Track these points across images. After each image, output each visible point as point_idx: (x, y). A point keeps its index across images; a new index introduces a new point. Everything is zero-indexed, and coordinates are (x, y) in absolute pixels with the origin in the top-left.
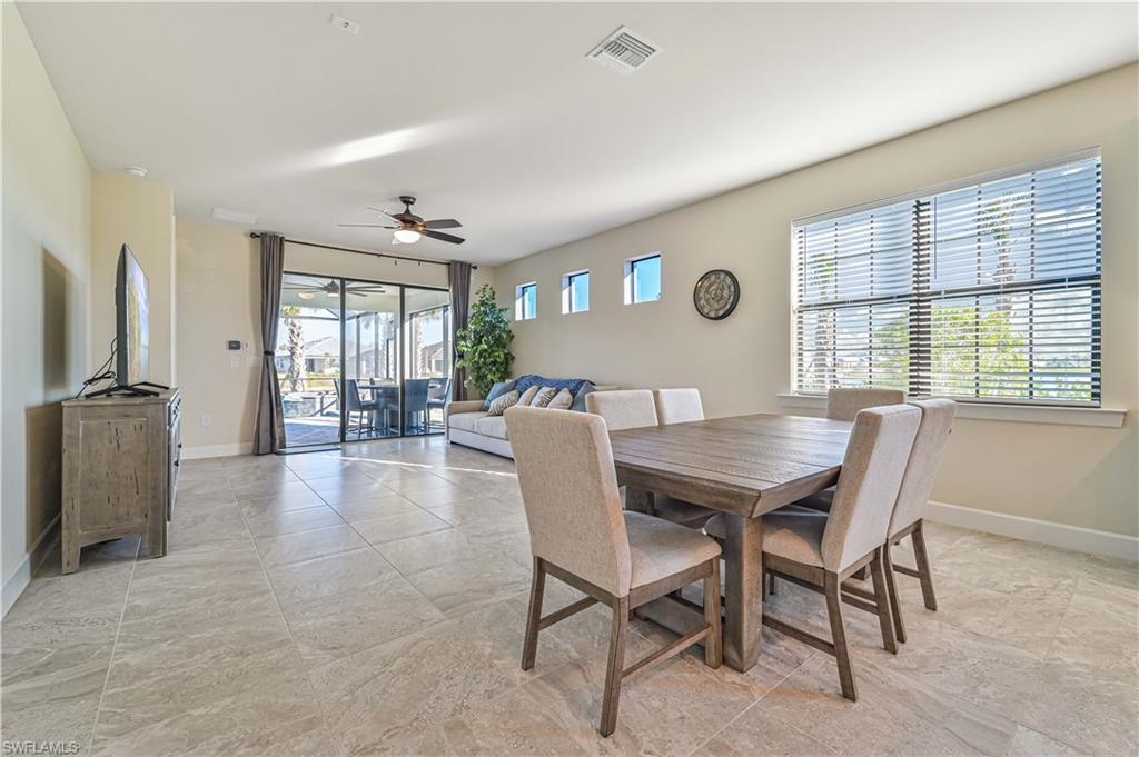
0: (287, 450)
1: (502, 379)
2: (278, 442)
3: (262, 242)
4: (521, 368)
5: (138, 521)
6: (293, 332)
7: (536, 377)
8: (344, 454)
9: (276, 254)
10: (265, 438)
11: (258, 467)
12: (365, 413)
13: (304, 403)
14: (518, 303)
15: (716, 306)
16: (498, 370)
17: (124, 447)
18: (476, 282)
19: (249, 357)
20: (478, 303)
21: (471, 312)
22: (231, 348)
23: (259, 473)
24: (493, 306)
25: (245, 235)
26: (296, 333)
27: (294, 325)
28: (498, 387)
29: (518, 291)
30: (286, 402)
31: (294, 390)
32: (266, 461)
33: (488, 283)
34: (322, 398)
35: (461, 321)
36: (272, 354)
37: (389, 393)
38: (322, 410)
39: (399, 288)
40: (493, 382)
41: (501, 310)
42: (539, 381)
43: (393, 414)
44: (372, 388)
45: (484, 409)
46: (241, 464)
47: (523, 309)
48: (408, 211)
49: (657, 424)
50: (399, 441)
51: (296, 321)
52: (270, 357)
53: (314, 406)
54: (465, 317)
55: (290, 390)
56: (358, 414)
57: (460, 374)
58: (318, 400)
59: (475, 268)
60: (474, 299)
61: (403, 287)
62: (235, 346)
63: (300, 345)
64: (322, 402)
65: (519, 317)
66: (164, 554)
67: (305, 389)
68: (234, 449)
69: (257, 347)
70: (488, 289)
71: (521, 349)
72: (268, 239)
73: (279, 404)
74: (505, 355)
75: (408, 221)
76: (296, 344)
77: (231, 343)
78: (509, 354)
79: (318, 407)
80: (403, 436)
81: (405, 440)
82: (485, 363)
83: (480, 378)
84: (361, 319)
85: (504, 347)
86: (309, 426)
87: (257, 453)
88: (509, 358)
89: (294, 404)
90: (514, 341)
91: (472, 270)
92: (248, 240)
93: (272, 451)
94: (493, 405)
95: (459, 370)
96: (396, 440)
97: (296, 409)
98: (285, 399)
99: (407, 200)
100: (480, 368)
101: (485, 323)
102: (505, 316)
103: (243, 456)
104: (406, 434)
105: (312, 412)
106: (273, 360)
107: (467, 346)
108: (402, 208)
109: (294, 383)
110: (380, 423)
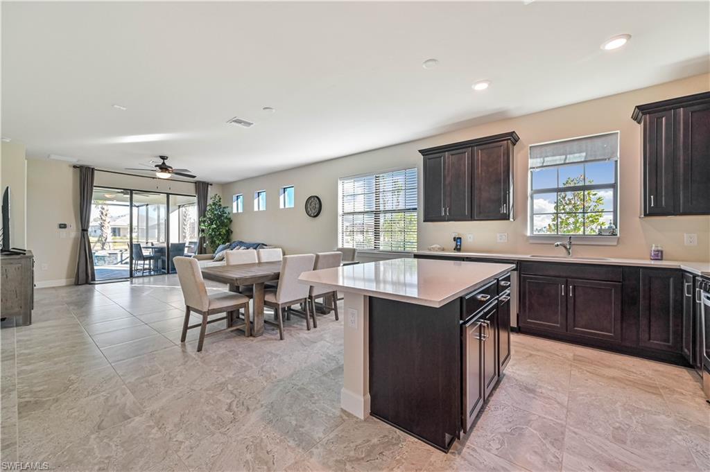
0: (96, 282)
1: (224, 243)
2: (90, 278)
3: (81, 171)
4: (236, 237)
5: (17, 310)
6: (102, 213)
7: (241, 242)
8: (132, 283)
9: (90, 176)
10: (82, 276)
11: (77, 291)
12: (147, 262)
13: (109, 257)
14: (235, 204)
15: (314, 211)
16: (223, 238)
17: (10, 277)
18: (211, 192)
19: (72, 232)
20: (212, 204)
21: (208, 208)
22: (60, 227)
23: (79, 293)
24: (220, 205)
25: (70, 166)
26: (104, 214)
27: (103, 209)
28: (221, 247)
29: (235, 198)
30: (96, 256)
31: (103, 249)
32: (82, 288)
33: (217, 193)
34: (122, 254)
35: (202, 212)
36: (87, 230)
37: (160, 251)
38: (122, 261)
39: (166, 195)
40: (219, 245)
41: (224, 208)
42: (241, 244)
43: (163, 262)
44: (152, 248)
45: (212, 258)
46: (68, 290)
47: (237, 207)
48: (164, 163)
49: (257, 262)
50: (166, 276)
51: (105, 207)
52: (85, 232)
53: (116, 258)
54: (205, 210)
55: (100, 248)
56: (142, 262)
57: (202, 240)
58: (119, 255)
59: (211, 185)
60: (210, 202)
61: (168, 194)
62: (63, 226)
63: (108, 221)
64: (122, 256)
65: (235, 211)
66: (30, 323)
67: (109, 248)
68: (63, 282)
69: (77, 227)
70: (217, 197)
71: (235, 228)
72: (84, 169)
73: (91, 257)
74: (227, 231)
75: (164, 168)
76: (105, 220)
77: (60, 225)
78: (229, 229)
79: (119, 260)
80: (168, 273)
81: (170, 276)
82: (215, 234)
83: (213, 242)
84: (149, 206)
85: (226, 226)
86: (112, 270)
87: (77, 283)
88: (229, 232)
89: (102, 258)
90: (232, 223)
91: (209, 186)
92: (72, 169)
93: (87, 282)
94: (217, 256)
95: (201, 238)
96: (164, 276)
97: (104, 260)
98: (96, 255)
99: (163, 158)
100: (213, 237)
101: (215, 214)
102: (227, 210)
103: (67, 286)
104: (170, 272)
105: (115, 262)
106: (87, 234)
107: (205, 226)
108: (160, 162)
109: (103, 244)
110: (156, 266)
